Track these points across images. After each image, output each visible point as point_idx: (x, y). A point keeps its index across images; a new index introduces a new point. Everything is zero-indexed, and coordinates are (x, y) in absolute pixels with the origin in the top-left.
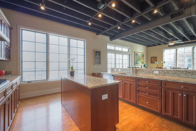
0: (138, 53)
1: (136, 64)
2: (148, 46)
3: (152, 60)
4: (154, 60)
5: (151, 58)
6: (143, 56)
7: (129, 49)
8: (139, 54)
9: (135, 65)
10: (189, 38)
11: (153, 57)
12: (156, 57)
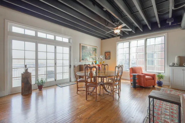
0: (85, 46)
1: (83, 59)
2: (103, 39)
3: (106, 55)
4: (108, 55)
5: (105, 53)
6: (95, 50)
7: (69, 40)
8: (88, 47)
9: (80, 61)
10: (140, 27)
11: (107, 51)
12: (110, 52)
